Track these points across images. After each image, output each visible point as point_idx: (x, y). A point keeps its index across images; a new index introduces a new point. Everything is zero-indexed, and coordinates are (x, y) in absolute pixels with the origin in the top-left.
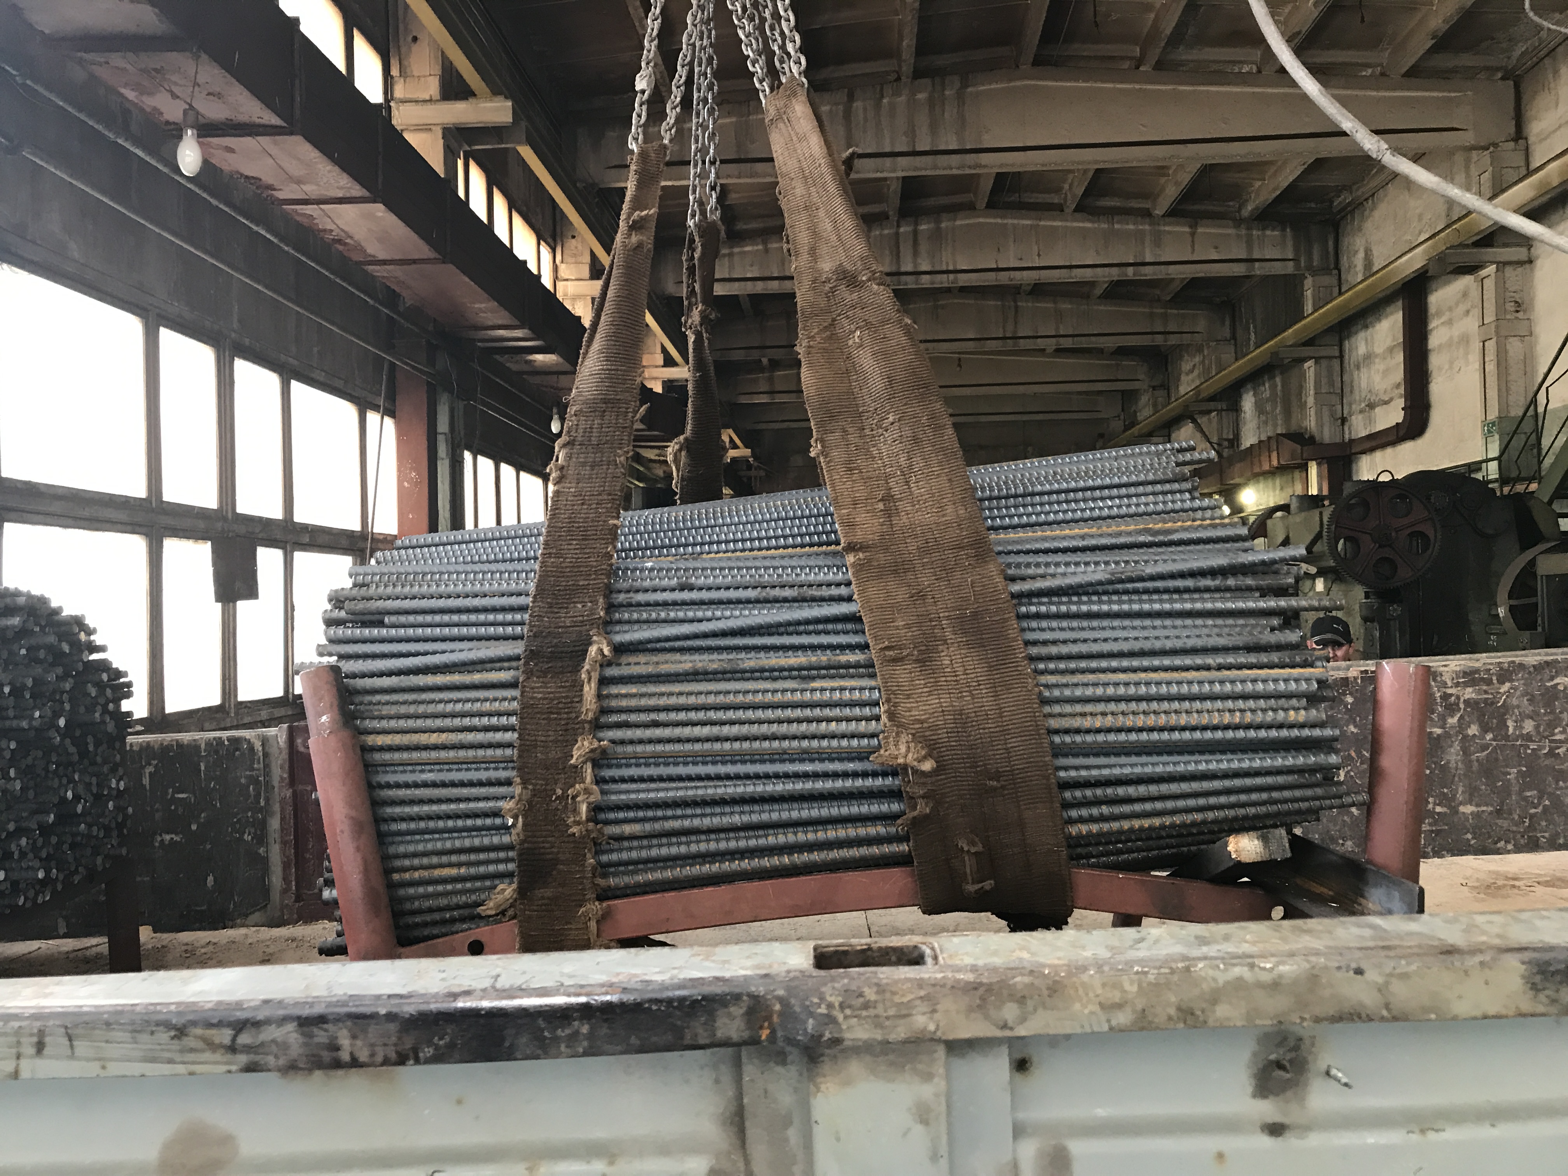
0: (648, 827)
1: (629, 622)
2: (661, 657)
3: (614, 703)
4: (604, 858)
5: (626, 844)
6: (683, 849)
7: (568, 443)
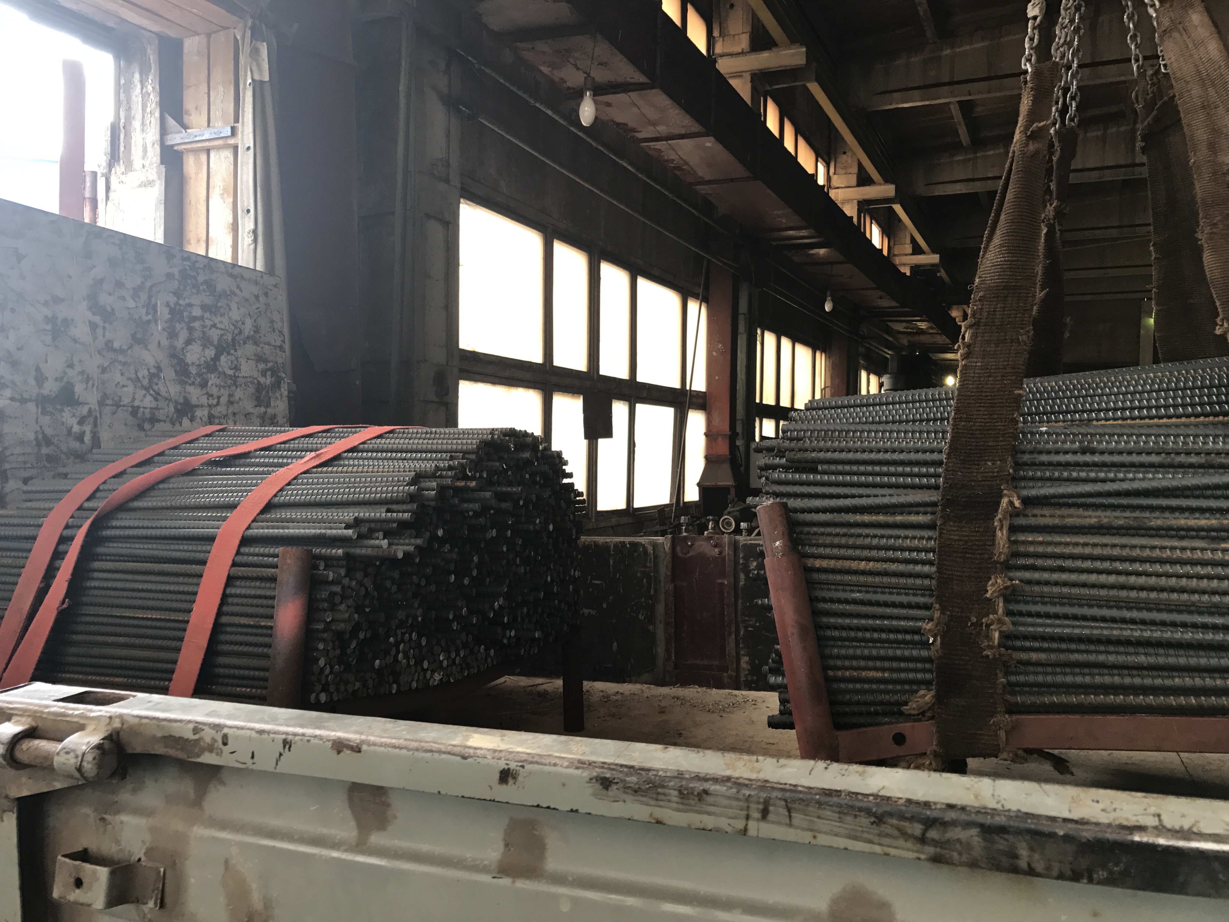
0: (1053, 657)
1: (1032, 479)
2: (1065, 511)
3: (1022, 549)
4: (1013, 678)
5: (1031, 669)
6: (1088, 679)
7: (975, 324)
